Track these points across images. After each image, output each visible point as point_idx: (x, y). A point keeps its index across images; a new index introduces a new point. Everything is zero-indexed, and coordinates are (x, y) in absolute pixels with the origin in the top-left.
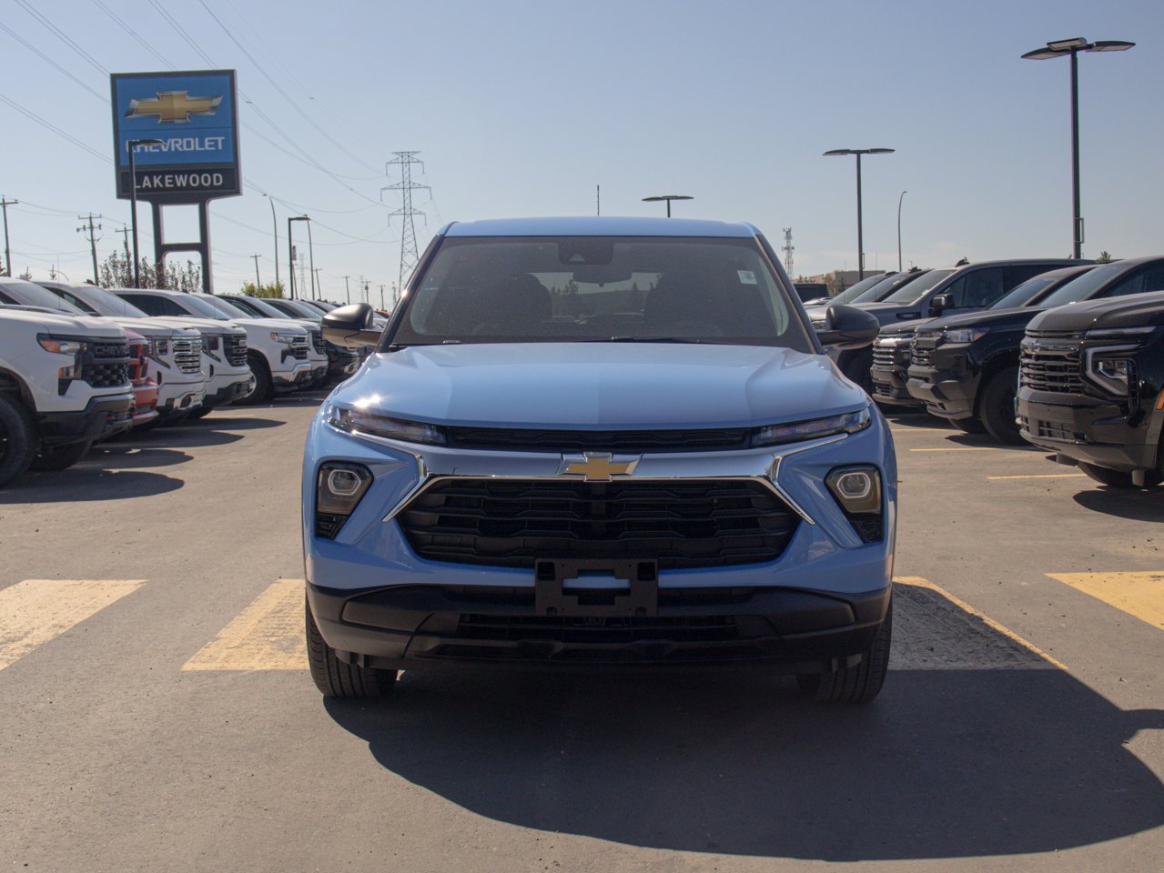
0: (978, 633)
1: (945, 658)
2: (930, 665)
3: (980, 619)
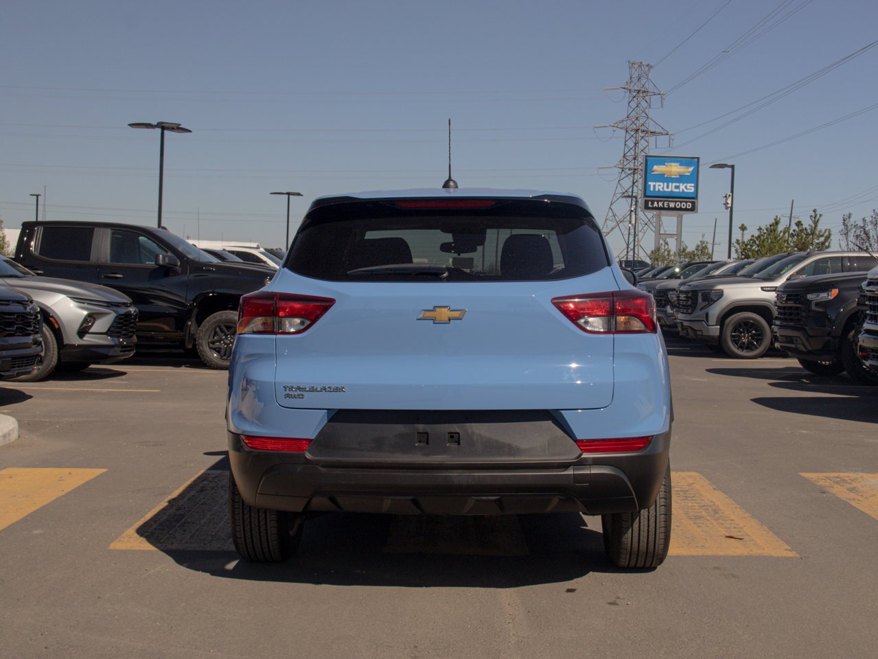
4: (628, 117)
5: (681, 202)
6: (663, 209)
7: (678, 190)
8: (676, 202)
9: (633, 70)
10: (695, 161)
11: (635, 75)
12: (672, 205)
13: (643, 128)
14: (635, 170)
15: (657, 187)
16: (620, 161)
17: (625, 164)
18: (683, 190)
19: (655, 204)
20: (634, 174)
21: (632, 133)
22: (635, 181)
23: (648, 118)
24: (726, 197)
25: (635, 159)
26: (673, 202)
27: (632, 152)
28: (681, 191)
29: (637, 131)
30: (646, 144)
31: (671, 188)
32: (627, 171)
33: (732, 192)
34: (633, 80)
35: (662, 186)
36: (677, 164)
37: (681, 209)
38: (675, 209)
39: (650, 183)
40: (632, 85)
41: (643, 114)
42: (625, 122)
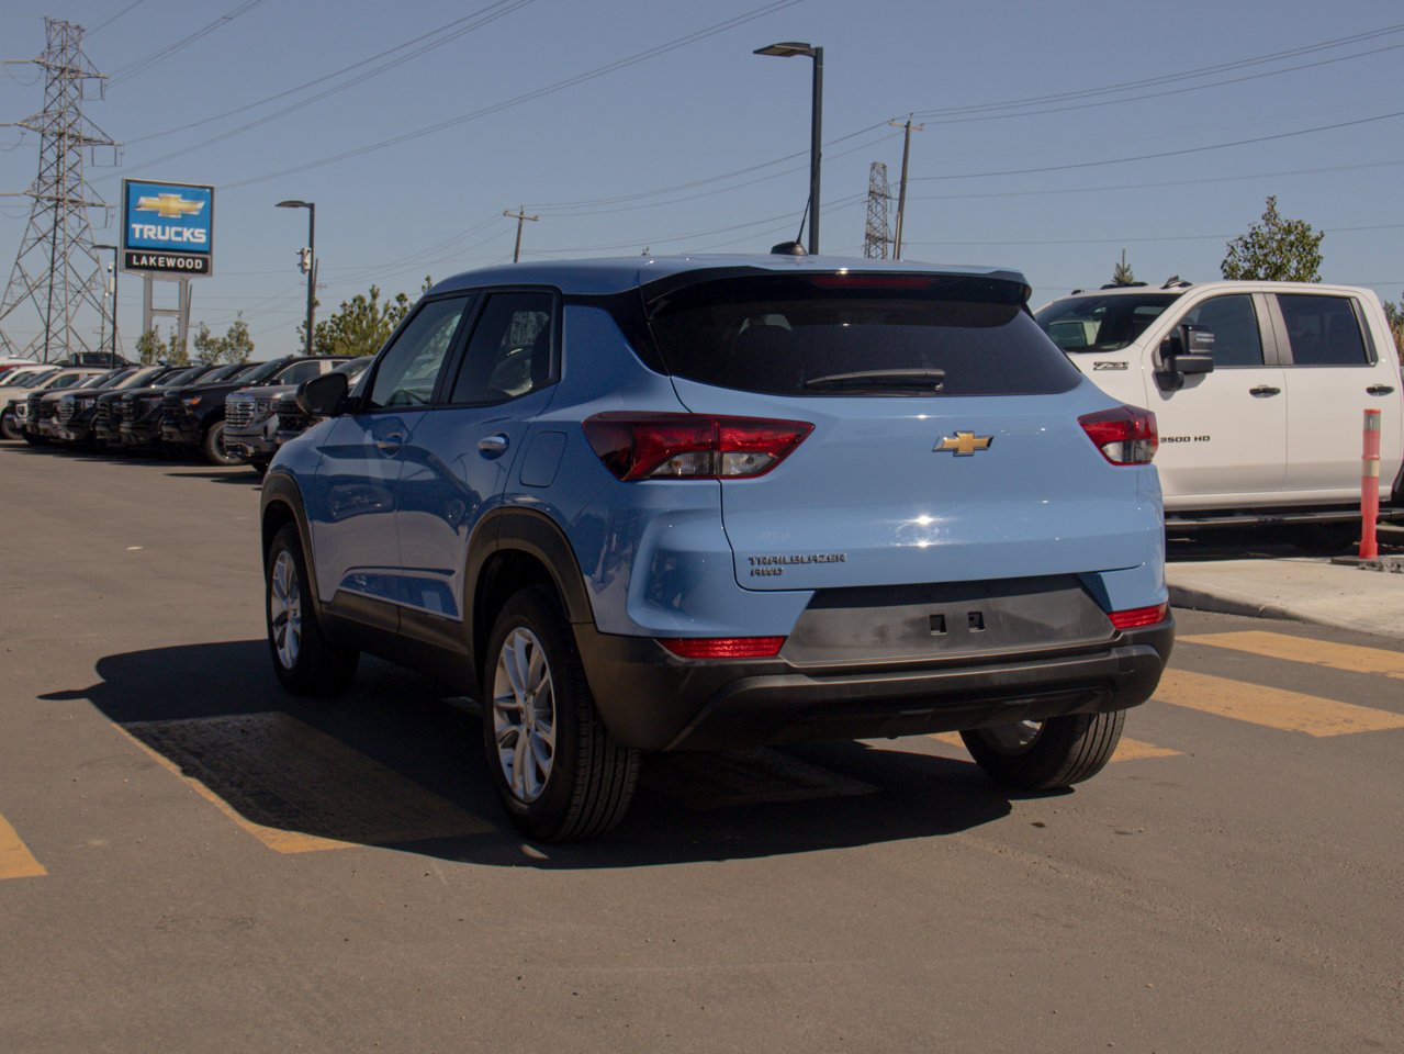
0: (192, 753)
1: (229, 726)
2: (243, 717)
3: (186, 772)
4: (45, 111)
5: (185, 258)
6: (157, 268)
7: (179, 239)
8: (177, 258)
9: (53, 34)
10: (206, 193)
11: (56, 43)
12: (171, 263)
13: (71, 131)
14: (58, 200)
15: (146, 232)
16: (33, 185)
17: (42, 189)
18: (188, 239)
19: (144, 261)
20: (57, 207)
21: (53, 139)
22: (59, 218)
23: (79, 114)
24: (302, 253)
25: (58, 182)
26: (173, 257)
27: (53, 170)
28: (185, 239)
29: (61, 135)
30: (78, 158)
31: (169, 235)
32: (44, 201)
33: (311, 245)
34: (52, 50)
35: (154, 232)
36: (179, 196)
37: (185, 270)
38: (176, 269)
39: (134, 226)
40: (51, 59)
41: (72, 109)
42: (41, 120)
